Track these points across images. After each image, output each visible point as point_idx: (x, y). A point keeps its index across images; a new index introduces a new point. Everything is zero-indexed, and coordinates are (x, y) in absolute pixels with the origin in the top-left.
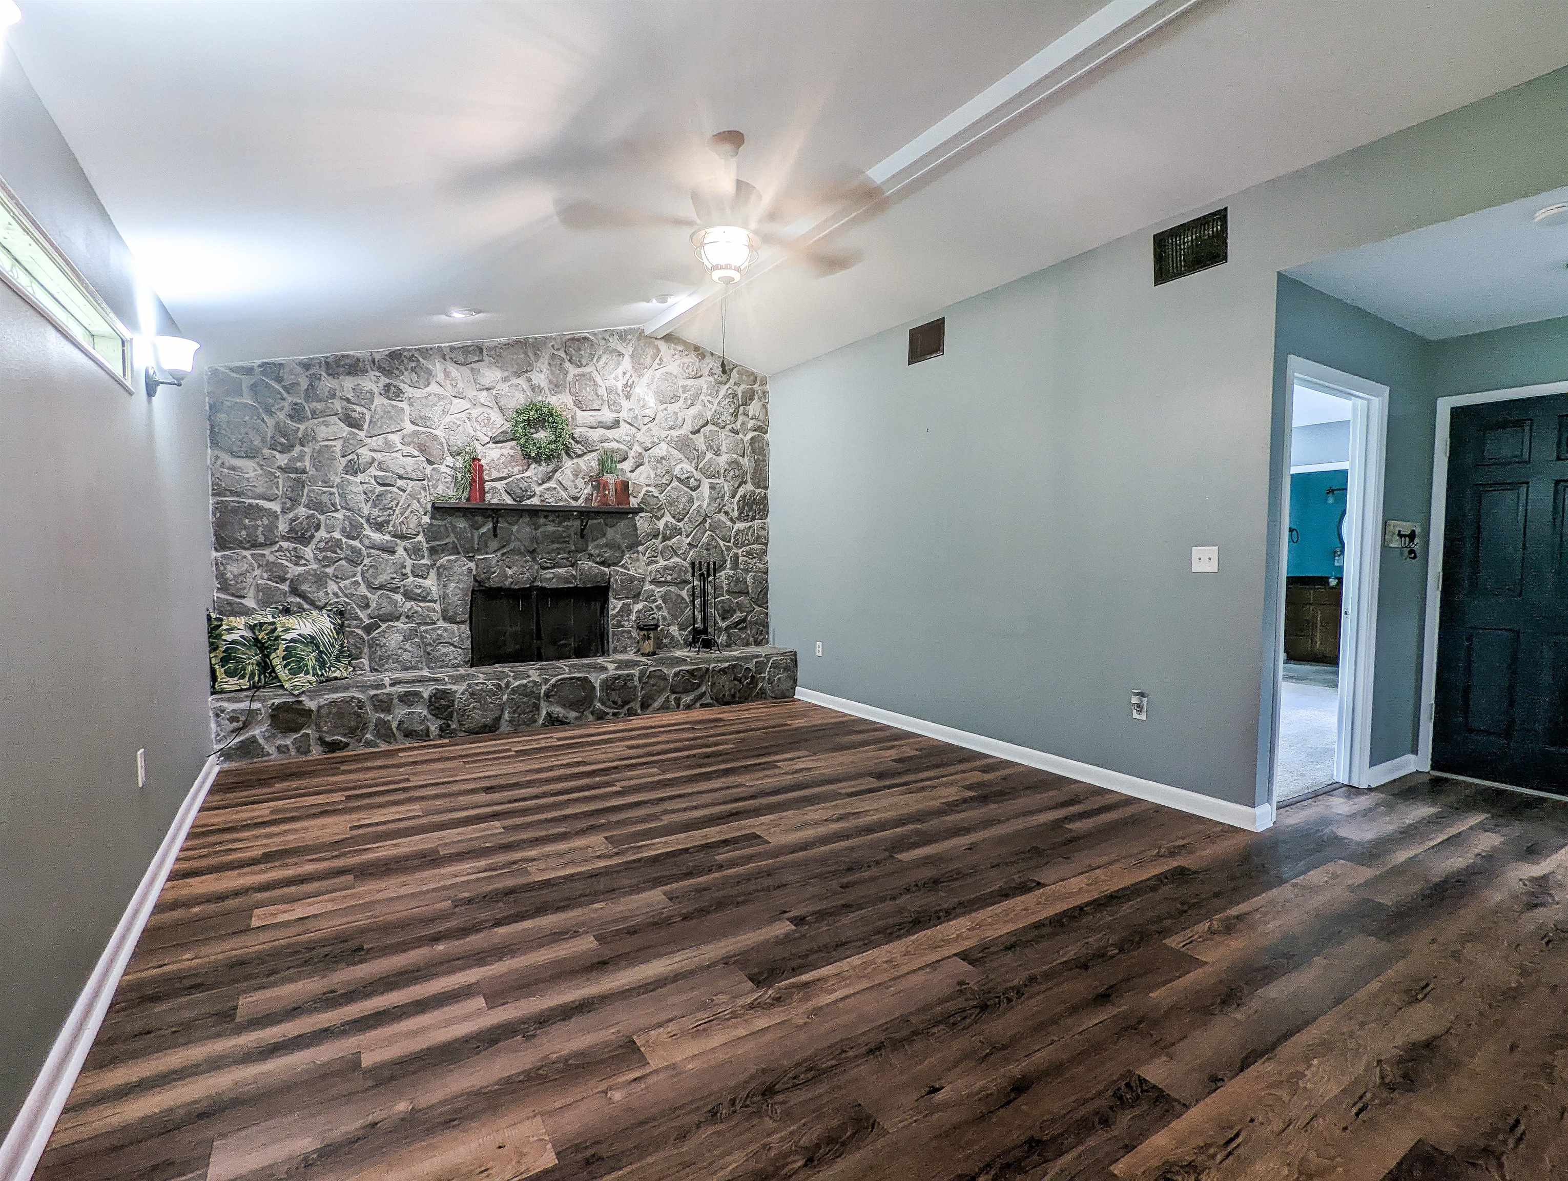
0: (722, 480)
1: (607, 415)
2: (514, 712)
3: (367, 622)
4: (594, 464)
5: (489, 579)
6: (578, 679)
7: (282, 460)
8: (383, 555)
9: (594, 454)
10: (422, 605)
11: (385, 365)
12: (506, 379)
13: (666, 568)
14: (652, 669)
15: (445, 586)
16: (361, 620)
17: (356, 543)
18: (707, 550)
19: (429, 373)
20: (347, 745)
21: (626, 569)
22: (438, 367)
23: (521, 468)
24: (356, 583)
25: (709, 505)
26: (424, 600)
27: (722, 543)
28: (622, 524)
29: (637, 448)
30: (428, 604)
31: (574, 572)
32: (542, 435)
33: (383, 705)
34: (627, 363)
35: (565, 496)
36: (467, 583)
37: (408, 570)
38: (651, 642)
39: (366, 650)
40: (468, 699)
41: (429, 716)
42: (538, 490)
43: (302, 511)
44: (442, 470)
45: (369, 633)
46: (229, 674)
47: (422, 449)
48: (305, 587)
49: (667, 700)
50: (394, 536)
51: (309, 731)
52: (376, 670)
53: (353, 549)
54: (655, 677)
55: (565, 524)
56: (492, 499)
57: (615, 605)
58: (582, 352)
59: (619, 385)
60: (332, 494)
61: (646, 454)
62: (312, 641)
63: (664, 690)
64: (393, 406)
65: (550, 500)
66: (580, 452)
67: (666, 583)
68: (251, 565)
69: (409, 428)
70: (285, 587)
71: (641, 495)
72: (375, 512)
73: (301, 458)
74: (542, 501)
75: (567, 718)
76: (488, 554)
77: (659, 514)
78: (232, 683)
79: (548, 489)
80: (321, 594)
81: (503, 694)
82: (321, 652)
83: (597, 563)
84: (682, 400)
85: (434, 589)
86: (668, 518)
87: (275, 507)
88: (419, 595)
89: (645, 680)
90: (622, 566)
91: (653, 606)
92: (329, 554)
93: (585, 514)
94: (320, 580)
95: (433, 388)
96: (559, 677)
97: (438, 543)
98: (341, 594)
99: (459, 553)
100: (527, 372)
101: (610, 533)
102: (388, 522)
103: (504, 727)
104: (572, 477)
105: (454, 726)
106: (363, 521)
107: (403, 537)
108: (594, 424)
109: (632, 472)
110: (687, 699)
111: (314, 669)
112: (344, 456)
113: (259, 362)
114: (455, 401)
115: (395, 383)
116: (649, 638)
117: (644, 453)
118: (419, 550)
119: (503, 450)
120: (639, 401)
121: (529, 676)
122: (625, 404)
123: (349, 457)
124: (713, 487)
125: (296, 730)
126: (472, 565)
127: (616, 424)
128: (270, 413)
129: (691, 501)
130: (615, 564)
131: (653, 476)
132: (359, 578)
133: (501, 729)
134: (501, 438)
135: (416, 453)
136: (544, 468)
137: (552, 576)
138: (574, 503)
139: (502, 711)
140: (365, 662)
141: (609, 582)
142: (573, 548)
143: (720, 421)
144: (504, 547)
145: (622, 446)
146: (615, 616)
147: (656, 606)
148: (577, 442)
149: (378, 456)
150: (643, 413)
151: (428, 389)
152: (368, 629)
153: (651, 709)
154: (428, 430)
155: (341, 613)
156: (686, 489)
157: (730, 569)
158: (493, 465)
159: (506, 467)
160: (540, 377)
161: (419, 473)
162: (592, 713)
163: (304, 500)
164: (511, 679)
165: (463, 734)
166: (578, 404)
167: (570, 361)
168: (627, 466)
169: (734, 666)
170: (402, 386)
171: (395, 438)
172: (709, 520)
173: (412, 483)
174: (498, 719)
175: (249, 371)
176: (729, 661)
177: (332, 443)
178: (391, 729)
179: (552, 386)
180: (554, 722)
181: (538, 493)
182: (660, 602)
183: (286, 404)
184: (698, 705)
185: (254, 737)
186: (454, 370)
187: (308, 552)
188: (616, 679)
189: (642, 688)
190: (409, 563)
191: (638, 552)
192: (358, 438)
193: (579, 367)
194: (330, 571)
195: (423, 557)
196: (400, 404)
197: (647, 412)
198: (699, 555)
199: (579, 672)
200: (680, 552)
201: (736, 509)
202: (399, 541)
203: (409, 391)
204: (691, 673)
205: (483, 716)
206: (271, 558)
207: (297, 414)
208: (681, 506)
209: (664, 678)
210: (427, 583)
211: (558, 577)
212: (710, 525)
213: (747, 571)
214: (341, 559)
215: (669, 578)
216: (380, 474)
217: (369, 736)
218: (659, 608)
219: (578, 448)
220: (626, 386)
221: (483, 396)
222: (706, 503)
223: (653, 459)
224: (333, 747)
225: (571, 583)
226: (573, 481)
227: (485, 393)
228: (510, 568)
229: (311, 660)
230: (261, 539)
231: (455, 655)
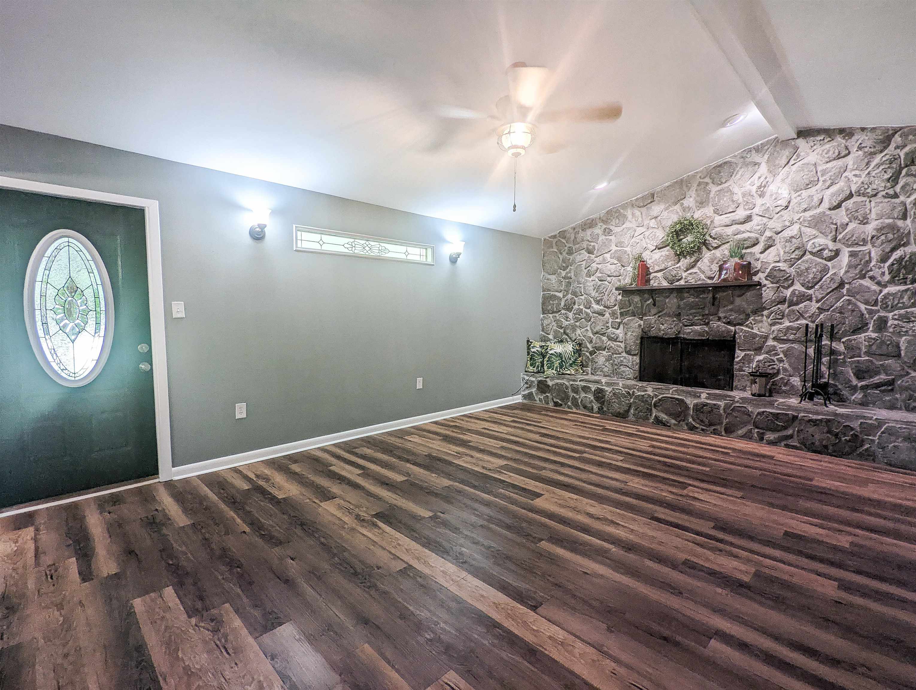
0: (869, 246)
1: (741, 214)
2: (636, 409)
3: (591, 349)
4: (727, 252)
5: (650, 331)
6: (677, 399)
7: (563, 273)
8: (599, 317)
9: (727, 246)
10: (615, 343)
11: (604, 219)
12: (666, 209)
13: (788, 328)
14: (738, 405)
15: (626, 334)
16: (588, 348)
17: (588, 311)
18: (841, 313)
19: (625, 217)
20: (561, 405)
21: (749, 328)
22: (629, 213)
23: (673, 262)
24: (587, 330)
25: (846, 272)
26: (615, 340)
27: (863, 307)
28: (749, 294)
29: (768, 234)
30: (618, 343)
31: (706, 329)
32: (689, 239)
33: (575, 390)
34: (763, 169)
35: (703, 277)
36: (638, 332)
37: (609, 325)
38: (757, 385)
39: (590, 364)
40: (611, 396)
41: (595, 401)
42: (684, 275)
43: (570, 296)
44: (628, 270)
45: (591, 355)
46: (531, 365)
47: (619, 259)
48: (568, 331)
49: (750, 431)
50: (605, 307)
51: (549, 395)
52: (593, 374)
53: (587, 314)
54: (738, 411)
55: (701, 296)
56: (654, 284)
57: (739, 354)
58: (722, 174)
59: (754, 189)
60: (581, 287)
61: (777, 238)
62: (560, 355)
63: (749, 422)
64: (607, 239)
65: (692, 281)
66: (716, 245)
67: (788, 341)
68: (551, 320)
69: (614, 248)
70: (562, 331)
71: (768, 271)
72: (597, 295)
73: (570, 272)
74: (686, 282)
75: (668, 422)
76: (650, 316)
77: (786, 285)
78: (531, 369)
79: (690, 274)
80: (574, 335)
81: (631, 398)
82: (562, 361)
83: (724, 323)
84: (820, 183)
85: (621, 335)
86: (798, 287)
87: (560, 295)
88: (613, 338)
89: (729, 411)
90: (747, 326)
91: (775, 358)
92: (577, 316)
93: (716, 288)
94: (574, 329)
95: (627, 225)
96: (664, 395)
97: (625, 310)
98: (581, 335)
99: (635, 316)
100: (681, 200)
101: (738, 301)
102: (602, 300)
103: (631, 417)
104: (708, 264)
105: (605, 409)
106: (592, 300)
107: (608, 308)
108: (728, 223)
109: (761, 253)
110: (770, 436)
111: (557, 368)
112: (585, 269)
113: (558, 232)
114: (638, 229)
115: (608, 227)
116: (756, 382)
117: (775, 237)
118: (615, 314)
119: (662, 253)
120: (771, 195)
121: (646, 391)
122: (759, 201)
123: (588, 269)
124: (853, 255)
125: (545, 393)
126: (642, 322)
127: (748, 219)
128: (561, 253)
129: (825, 270)
130: (741, 324)
131: (782, 253)
132: (588, 328)
133: (629, 418)
134: (662, 246)
135: (616, 262)
136: (688, 260)
137: (690, 331)
138: (709, 282)
139: (630, 407)
140: (589, 369)
141: (734, 337)
142: (707, 312)
143: (869, 190)
144: (660, 312)
145: (752, 235)
146: (738, 363)
147: (777, 359)
148: (714, 239)
149: (599, 266)
150: (775, 204)
151: (624, 226)
152: (591, 353)
153: (735, 434)
154: (622, 248)
155: (580, 345)
156: (821, 260)
157: (873, 331)
158: (656, 263)
159: (663, 263)
160: (690, 201)
161: (617, 273)
162: (687, 424)
163: (570, 292)
164: (635, 390)
165: (610, 415)
166: (716, 212)
167: (713, 183)
168: (757, 249)
169: (828, 421)
170: (611, 227)
171: (608, 256)
172: (847, 286)
173: (614, 278)
174: (628, 411)
175: (554, 237)
176: (825, 415)
177: (582, 263)
178: (578, 403)
179: (698, 204)
180: (659, 422)
181: (684, 277)
182: (782, 355)
183: (566, 248)
184: (783, 444)
185: (532, 392)
186: (637, 212)
187: (571, 315)
188: (704, 406)
189: (726, 417)
190: (611, 320)
191: (762, 315)
192: (591, 258)
193: (720, 184)
194: (577, 324)
195: (617, 318)
196: (610, 237)
197: (779, 203)
198: (831, 318)
199: (679, 395)
200: (806, 315)
201: (887, 272)
202: (607, 309)
203: (616, 230)
204: (776, 416)
205: (620, 408)
206: (558, 318)
207: (570, 252)
208: (811, 276)
209: (749, 414)
210: (618, 332)
211: (695, 332)
212: (848, 290)
213: (899, 334)
214: (582, 319)
215: (792, 337)
216: (600, 275)
217: (569, 403)
218: (781, 361)
219: (715, 243)
220: (760, 187)
221: (653, 223)
222: (842, 272)
223: (782, 240)
224: (556, 404)
225: (704, 336)
226: (709, 266)
227: (653, 220)
228: (663, 325)
229: (557, 364)
230: (555, 309)
231: (629, 372)
